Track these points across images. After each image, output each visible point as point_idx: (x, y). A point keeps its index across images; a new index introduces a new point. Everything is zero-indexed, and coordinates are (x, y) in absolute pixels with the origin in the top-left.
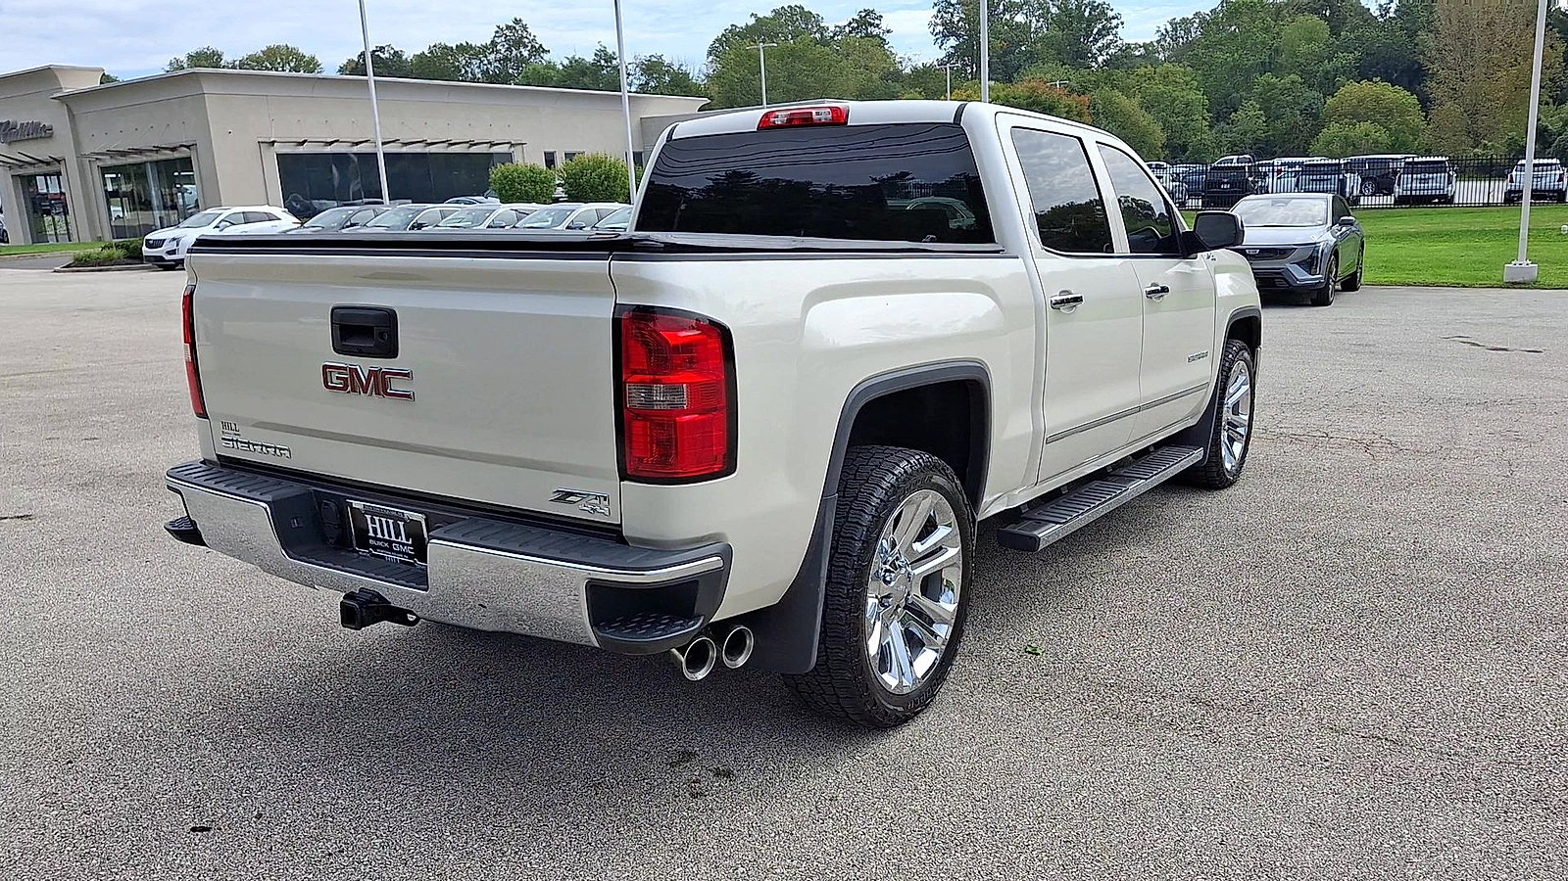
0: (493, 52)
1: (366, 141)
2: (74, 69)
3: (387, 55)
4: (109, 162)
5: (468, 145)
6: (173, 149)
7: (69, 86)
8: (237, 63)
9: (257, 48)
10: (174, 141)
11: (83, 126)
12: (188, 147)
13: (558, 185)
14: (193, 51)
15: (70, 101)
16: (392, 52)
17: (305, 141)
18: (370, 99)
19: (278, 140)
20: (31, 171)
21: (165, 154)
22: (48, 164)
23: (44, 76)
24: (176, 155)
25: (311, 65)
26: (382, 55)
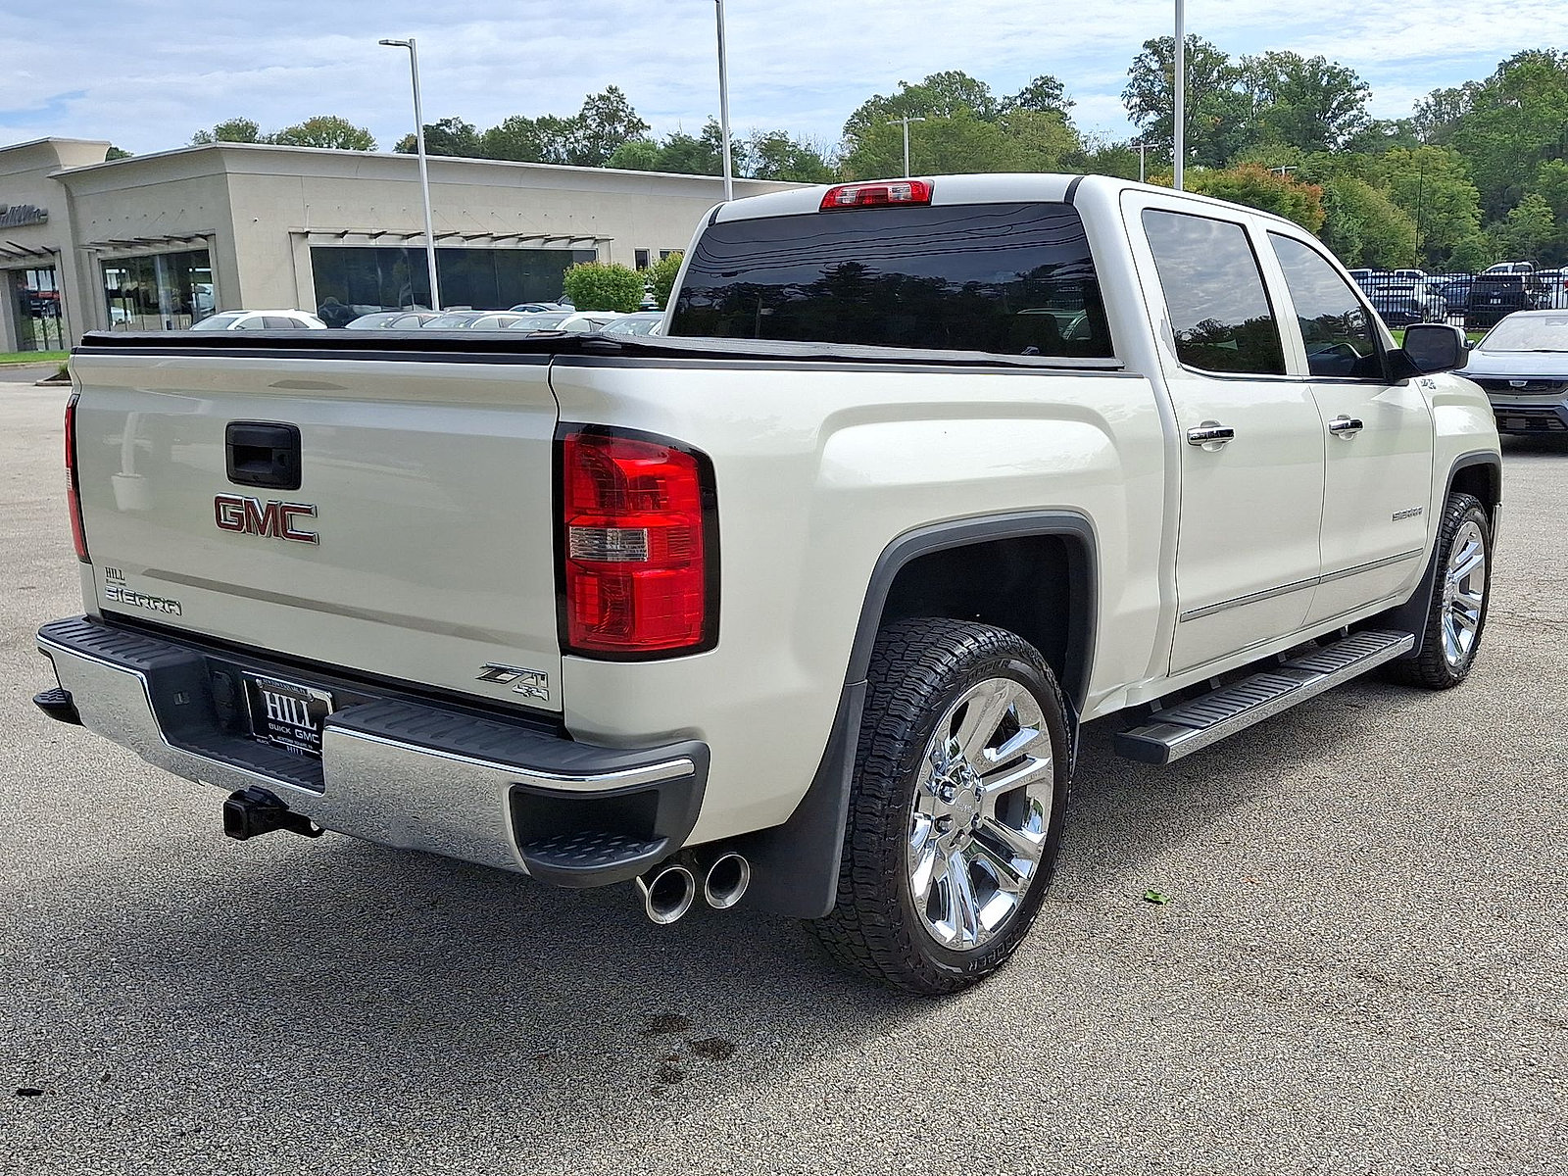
0: (581, 127)
1: (419, 234)
2: (76, 142)
3: (454, 130)
4: (111, 254)
5: (543, 240)
6: (188, 240)
7: (70, 163)
8: (275, 137)
9: (299, 122)
10: (189, 231)
11: (84, 211)
12: (205, 237)
13: (647, 291)
14: (222, 123)
15: (71, 181)
16: (460, 126)
17: (346, 232)
18: (421, 182)
19: (312, 230)
20: (20, 264)
21: (179, 246)
22: (40, 255)
23: (41, 150)
24: (191, 247)
25: (362, 140)
26: (447, 130)
